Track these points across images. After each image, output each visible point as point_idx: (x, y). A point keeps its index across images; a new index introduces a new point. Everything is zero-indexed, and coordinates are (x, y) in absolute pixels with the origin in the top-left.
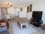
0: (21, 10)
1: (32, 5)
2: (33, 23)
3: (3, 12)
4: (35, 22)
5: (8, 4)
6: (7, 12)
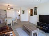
0: (23, 13)
1: (37, 7)
2: (41, 28)
3: (1, 15)
4: (45, 28)
6: (6, 15)
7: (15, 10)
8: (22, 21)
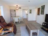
5: (17, 6)
6: (15, 14)
7: (23, 10)
8: (28, 20)
